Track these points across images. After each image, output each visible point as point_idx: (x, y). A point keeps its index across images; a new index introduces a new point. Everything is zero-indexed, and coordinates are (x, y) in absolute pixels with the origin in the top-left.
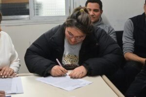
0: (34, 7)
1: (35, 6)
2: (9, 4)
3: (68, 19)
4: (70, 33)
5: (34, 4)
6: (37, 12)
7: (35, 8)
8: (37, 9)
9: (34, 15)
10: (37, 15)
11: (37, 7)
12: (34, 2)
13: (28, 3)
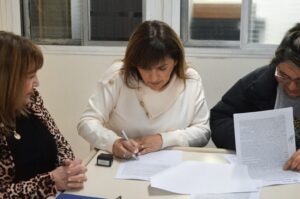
0: (250, 27)
1: (252, 25)
5: (250, 22)
6: (255, 36)
7: (252, 29)
8: (255, 32)
9: (249, 41)
10: (254, 41)
11: (256, 27)
12: (249, 17)
13: (239, 19)
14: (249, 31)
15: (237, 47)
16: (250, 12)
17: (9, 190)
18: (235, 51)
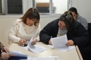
0: (52, 9)
3: (61, 17)
4: (61, 24)
14: (52, 10)
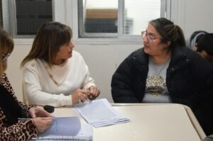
0: (123, 24)
1: (125, 22)
2: (98, 19)
5: (123, 21)
6: (127, 30)
7: (125, 25)
8: (127, 27)
9: (123, 33)
10: (127, 33)
11: (127, 24)
12: (123, 17)
13: (116, 19)
14: (123, 27)
15: (116, 37)
16: (123, 14)
17: (3, 132)
18: (115, 40)
